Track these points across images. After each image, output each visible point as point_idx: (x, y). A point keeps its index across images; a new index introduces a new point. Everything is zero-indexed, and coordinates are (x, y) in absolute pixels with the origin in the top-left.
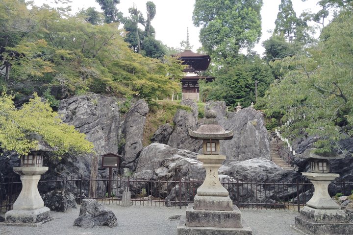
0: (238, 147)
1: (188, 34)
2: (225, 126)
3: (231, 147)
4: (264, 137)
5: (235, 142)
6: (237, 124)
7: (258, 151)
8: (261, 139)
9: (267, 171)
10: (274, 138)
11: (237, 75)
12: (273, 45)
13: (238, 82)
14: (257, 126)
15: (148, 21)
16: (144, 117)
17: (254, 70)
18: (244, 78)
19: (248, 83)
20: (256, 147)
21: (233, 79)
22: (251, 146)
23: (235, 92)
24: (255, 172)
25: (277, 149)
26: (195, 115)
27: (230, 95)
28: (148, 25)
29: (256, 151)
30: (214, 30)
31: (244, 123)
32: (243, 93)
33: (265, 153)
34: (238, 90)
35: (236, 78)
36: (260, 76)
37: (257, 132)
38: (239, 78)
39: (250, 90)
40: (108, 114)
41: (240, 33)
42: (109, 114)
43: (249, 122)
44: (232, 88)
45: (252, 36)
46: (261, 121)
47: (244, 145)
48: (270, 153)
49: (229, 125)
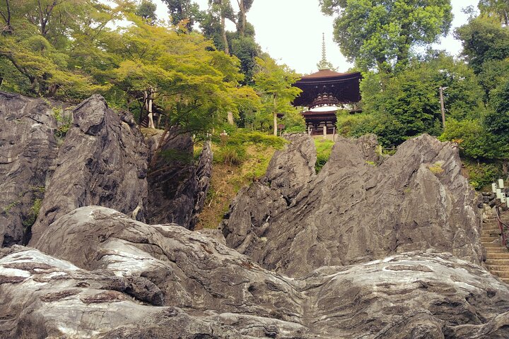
0: (397, 227)
1: (324, 43)
2: (367, 179)
3: (380, 226)
4: (461, 201)
5: (391, 215)
6: (395, 174)
7: (447, 236)
8: (454, 207)
9: (455, 305)
10: (492, 206)
11: (406, 90)
12: (477, 33)
13: (408, 103)
14: (444, 176)
15: (241, 15)
16: (92, 138)
17: (440, 79)
18: (420, 94)
19: (429, 103)
20: (441, 224)
21: (397, 99)
22: (428, 223)
23: (403, 123)
24: (400, 311)
25: (499, 231)
26: (310, 164)
27: (392, 128)
28: (240, 21)
29: (442, 237)
30: (358, 14)
31: (410, 170)
32: (420, 124)
33: (463, 240)
34: (410, 119)
35: (403, 95)
36: (454, 88)
37: (443, 189)
38: (409, 96)
39: (435, 118)
40: (19, 138)
41: (406, 13)
42: (23, 139)
43: (423, 168)
44: (396, 114)
45: (431, 17)
46: (454, 163)
47: (409, 221)
48: (478, 239)
49: (376, 178)
